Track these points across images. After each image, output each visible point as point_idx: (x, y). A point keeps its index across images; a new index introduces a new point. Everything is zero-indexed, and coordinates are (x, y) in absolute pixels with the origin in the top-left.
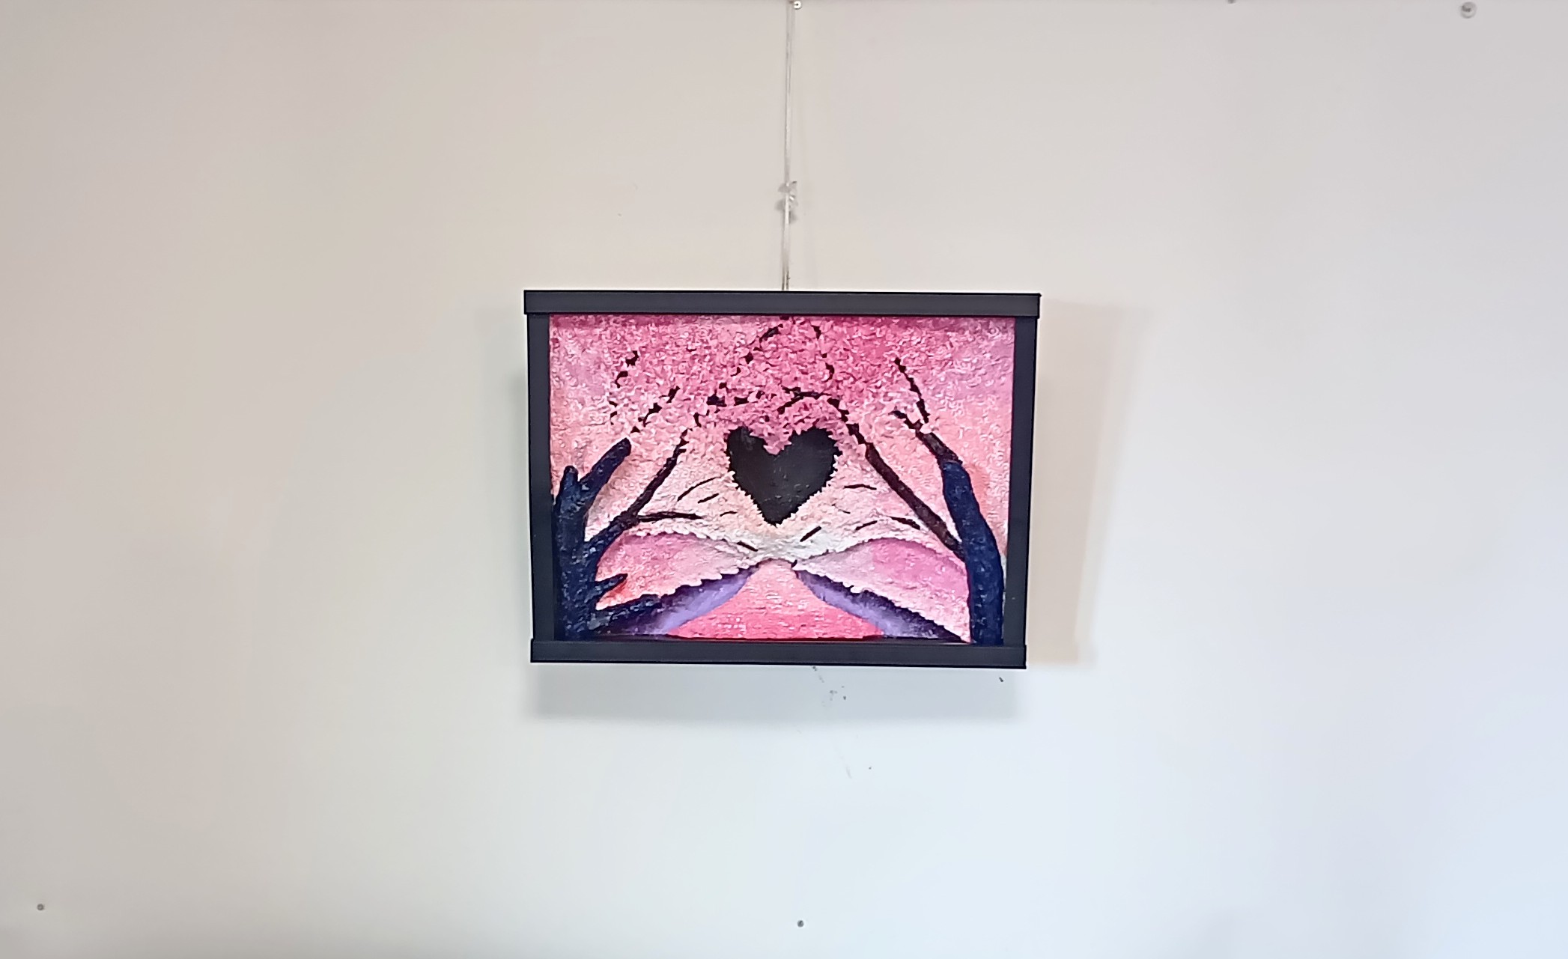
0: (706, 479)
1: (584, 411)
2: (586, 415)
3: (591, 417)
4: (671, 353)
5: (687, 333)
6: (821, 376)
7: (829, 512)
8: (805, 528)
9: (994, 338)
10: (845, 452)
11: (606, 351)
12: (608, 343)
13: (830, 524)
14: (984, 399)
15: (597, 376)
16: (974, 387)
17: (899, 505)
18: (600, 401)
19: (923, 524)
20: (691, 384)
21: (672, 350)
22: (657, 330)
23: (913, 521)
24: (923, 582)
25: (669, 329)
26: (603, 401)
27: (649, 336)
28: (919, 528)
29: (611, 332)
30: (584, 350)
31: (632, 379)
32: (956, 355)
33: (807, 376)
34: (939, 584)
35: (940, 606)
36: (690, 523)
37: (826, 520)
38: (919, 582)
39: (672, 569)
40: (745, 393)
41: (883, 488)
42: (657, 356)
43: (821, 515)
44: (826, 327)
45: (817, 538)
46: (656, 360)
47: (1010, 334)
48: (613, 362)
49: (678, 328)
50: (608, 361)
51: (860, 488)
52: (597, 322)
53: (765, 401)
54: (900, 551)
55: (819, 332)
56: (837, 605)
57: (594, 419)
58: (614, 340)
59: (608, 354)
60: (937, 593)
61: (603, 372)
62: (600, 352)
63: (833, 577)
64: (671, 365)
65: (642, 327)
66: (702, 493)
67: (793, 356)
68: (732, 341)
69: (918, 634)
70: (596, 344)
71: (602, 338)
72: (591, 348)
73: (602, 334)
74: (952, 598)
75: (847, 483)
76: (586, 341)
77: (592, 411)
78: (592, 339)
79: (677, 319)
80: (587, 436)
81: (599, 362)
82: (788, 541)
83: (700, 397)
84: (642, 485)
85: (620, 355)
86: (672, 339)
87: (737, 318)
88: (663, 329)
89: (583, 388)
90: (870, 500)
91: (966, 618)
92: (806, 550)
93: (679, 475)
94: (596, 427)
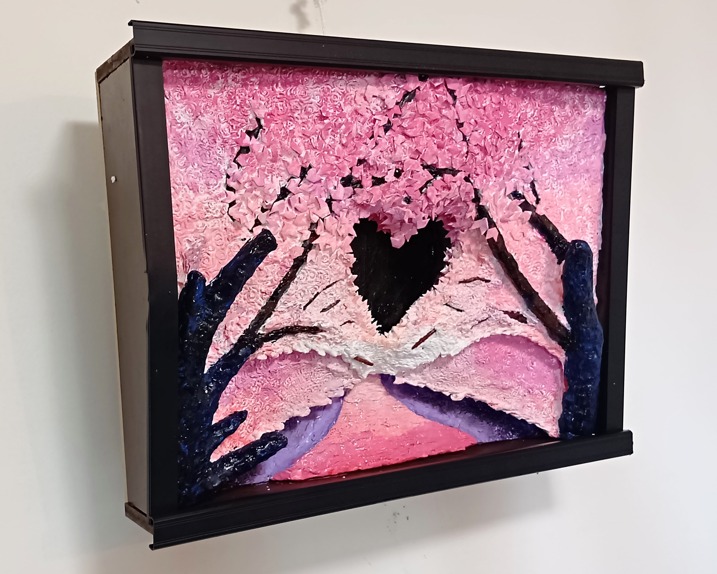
0: (331, 282)
1: (197, 200)
2: (200, 206)
3: (206, 208)
4: (300, 121)
5: (319, 97)
6: (460, 149)
7: (442, 312)
8: (418, 333)
9: (587, 114)
10: (465, 241)
11: (222, 120)
12: (224, 108)
13: (445, 325)
14: (579, 178)
15: (212, 154)
16: (572, 167)
17: (511, 297)
18: (215, 187)
19: (531, 316)
20: (324, 162)
21: (301, 119)
22: (284, 93)
23: (521, 313)
24: (518, 381)
25: (297, 92)
26: (219, 187)
27: (275, 100)
28: (528, 321)
29: (229, 95)
30: (197, 117)
31: (255, 157)
32: (559, 131)
33: (443, 150)
34: (532, 380)
35: (532, 403)
36: (312, 339)
37: (439, 321)
38: (514, 380)
39: (282, 399)
40: (383, 171)
41: (497, 279)
42: (285, 126)
43: (435, 316)
44: (462, 91)
45: (432, 343)
46: (283, 131)
47: (599, 110)
48: (231, 133)
49: (308, 90)
50: (225, 133)
51: (475, 282)
52: (212, 79)
53: (406, 179)
54: (498, 349)
55: (455, 98)
56: (429, 418)
57: (210, 210)
58: (233, 105)
59: (226, 123)
60: (530, 390)
61: (219, 148)
62: (216, 121)
63: (434, 387)
64: (301, 137)
65: (266, 88)
66: (325, 300)
67: (429, 127)
68: (368, 107)
69: (501, 437)
70: (211, 110)
71: (218, 101)
72: (204, 114)
73: (218, 97)
74: (543, 394)
75: (461, 278)
76: (198, 105)
77: (207, 199)
78: (206, 103)
79: (307, 78)
80: (201, 234)
81: (214, 134)
82: (398, 350)
83: (334, 177)
84: (264, 294)
85: (239, 124)
86: (301, 104)
87: (371, 79)
88: (291, 90)
89: (195, 169)
90: (484, 294)
91: (554, 413)
92: (413, 360)
93: (305, 279)
94: (212, 221)
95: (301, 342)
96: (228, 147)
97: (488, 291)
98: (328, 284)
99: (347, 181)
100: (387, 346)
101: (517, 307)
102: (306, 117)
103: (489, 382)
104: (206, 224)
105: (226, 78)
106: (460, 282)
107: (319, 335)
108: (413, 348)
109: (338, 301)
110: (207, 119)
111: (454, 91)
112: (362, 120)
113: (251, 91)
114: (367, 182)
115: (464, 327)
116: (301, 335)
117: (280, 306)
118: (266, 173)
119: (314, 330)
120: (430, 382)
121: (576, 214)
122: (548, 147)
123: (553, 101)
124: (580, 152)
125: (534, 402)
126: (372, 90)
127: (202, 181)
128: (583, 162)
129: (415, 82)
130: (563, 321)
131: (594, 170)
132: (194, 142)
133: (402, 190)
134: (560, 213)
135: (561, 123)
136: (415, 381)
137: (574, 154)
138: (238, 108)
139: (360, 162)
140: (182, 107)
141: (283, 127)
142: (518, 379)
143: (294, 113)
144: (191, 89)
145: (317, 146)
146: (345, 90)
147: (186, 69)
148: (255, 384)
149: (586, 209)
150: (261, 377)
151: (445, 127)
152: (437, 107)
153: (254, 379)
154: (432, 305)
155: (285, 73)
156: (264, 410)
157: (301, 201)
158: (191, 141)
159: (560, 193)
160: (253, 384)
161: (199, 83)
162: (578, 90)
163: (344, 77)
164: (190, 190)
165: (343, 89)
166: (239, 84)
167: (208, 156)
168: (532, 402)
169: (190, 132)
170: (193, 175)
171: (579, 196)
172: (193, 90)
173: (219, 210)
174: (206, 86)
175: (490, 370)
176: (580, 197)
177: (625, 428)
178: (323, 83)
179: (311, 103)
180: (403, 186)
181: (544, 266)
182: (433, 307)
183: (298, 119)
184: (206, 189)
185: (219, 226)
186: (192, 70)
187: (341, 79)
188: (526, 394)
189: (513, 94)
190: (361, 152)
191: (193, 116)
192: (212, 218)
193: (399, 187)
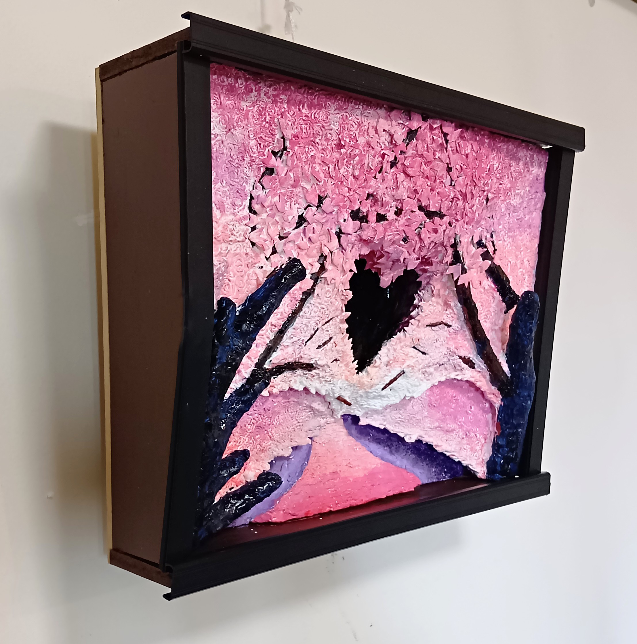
0: (329, 319)
1: (223, 221)
2: (225, 227)
3: (231, 231)
4: (320, 147)
5: (338, 124)
6: (448, 193)
7: (410, 355)
8: (390, 374)
9: (533, 172)
10: (437, 285)
11: (251, 136)
12: (255, 124)
13: (413, 367)
14: (523, 233)
15: (240, 172)
16: (519, 221)
17: (466, 343)
18: (240, 208)
19: (480, 361)
20: (338, 193)
21: (322, 145)
22: (309, 115)
23: (471, 359)
24: (459, 424)
25: (320, 116)
26: (244, 208)
27: (300, 121)
28: (476, 366)
29: (260, 110)
30: (230, 130)
31: (278, 180)
32: (513, 187)
33: (434, 192)
34: (470, 424)
35: (468, 446)
36: (307, 376)
37: (408, 363)
38: (456, 424)
39: (271, 437)
40: (387, 208)
41: (457, 325)
42: (307, 150)
43: (404, 358)
44: (453, 136)
45: (399, 385)
46: (304, 155)
47: (542, 170)
48: (259, 152)
49: (329, 115)
50: (254, 150)
51: (440, 326)
52: (246, 90)
53: (406, 218)
54: (446, 393)
55: (447, 141)
56: (382, 459)
57: (235, 233)
58: (263, 121)
59: (254, 140)
60: (467, 433)
61: (246, 166)
62: (246, 137)
63: (392, 428)
64: (320, 164)
65: (293, 107)
66: (321, 337)
67: (425, 168)
68: (378, 141)
69: (437, 478)
70: (242, 124)
71: (249, 116)
72: (237, 128)
73: (249, 111)
74: (477, 437)
75: (429, 321)
76: (231, 116)
77: (232, 221)
78: (238, 116)
79: (330, 103)
80: (224, 258)
81: (244, 150)
82: (370, 391)
83: (345, 209)
84: (274, 327)
85: (267, 143)
86: (323, 129)
87: (382, 112)
88: (315, 114)
89: (223, 187)
90: (445, 339)
91: (484, 455)
92: (380, 401)
93: (309, 313)
94: (234, 245)
95: (298, 379)
96: (255, 166)
97: (449, 336)
98: (327, 320)
99: (355, 215)
100: (361, 385)
101: (470, 353)
102: (325, 143)
103: (437, 424)
104: (229, 247)
105: (259, 90)
106: (427, 326)
107: (314, 372)
108: (383, 389)
109: (331, 339)
110: (238, 133)
111: (447, 134)
112: (373, 152)
113: (280, 109)
114: (372, 218)
115: (428, 370)
116: (299, 372)
117: (286, 340)
118: (286, 198)
119: (309, 367)
120: (390, 424)
121: (519, 267)
122: (504, 200)
123: (512, 157)
124: (526, 208)
125: (469, 445)
126: (383, 124)
127: (229, 201)
128: (527, 217)
129: (418, 121)
130: (505, 368)
131: (534, 227)
132: (225, 158)
133: (401, 229)
134: (508, 265)
135: (516, 178)
136: (377, 422)
137: (522, 209)
138: (267, 125)
139: (369, 195)
140: (217, 118)
141: (305, 151)
142: (460, 422)
143: (316, 137)
144: (227, 98)
145: (334, 175)
146: (360, 120)
147: (224, 75)
148: (251, 422)
149: (526, 263)
150: (256, 415)
151: (439, 170)
152: (433, 148)
153: (251, 416)
154: (402, 347)
155: (312, 94)
156: (255, 449)
157: (315, 232)
158: (222, 155)
159: (509, 245)
160: (249, 422)
161: (234, 93)
162: (530, 148)
163: (361, 107)
164: (217, 209)
165: (358, 119)
166: (270, 100)
167: (236, 174)
168: (467, 444)
169: (222, 145)
170: (221, 193)
171: (522, 249)
172: (228, 100)
173: (242, 233)
174: (240, 97)
175: (439, 412)
176: (522, 251)
177: (543, 470)
178: (343, 110)
179: (331, 130)
180: (403, 225)
181: (493, 314)
182: (403, 349)
183: (319, 145)
184: (232, 210)
185: (241, 250)
186: (230, 77)
187: (357, 109)
188: (464, 437)
189: (486, 144)
190: (371, 186)
191: (226, 128)
192: (235, 241)
193: (399, 226)
